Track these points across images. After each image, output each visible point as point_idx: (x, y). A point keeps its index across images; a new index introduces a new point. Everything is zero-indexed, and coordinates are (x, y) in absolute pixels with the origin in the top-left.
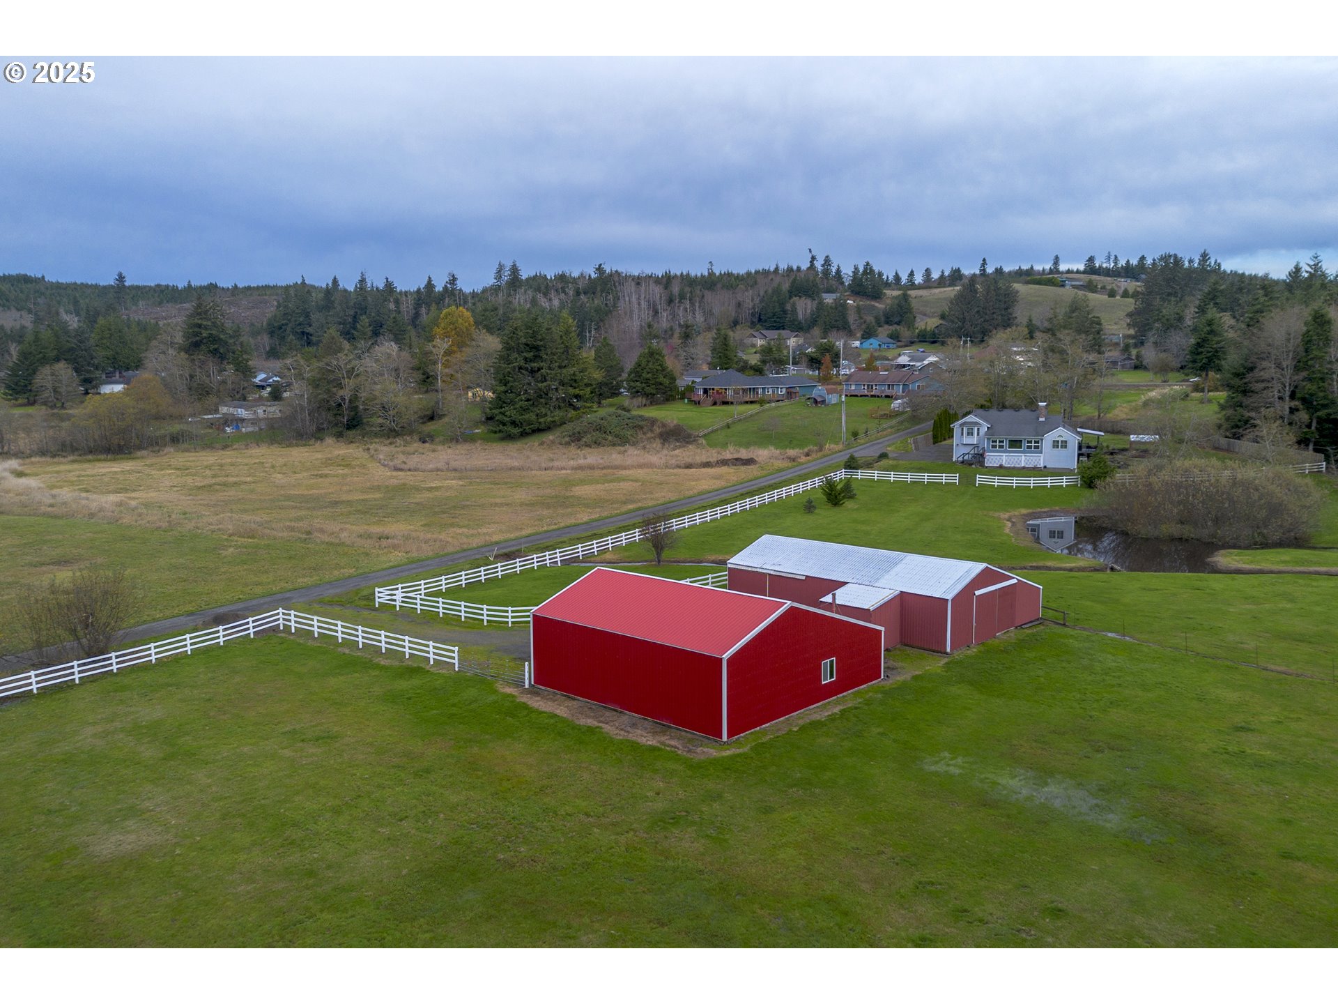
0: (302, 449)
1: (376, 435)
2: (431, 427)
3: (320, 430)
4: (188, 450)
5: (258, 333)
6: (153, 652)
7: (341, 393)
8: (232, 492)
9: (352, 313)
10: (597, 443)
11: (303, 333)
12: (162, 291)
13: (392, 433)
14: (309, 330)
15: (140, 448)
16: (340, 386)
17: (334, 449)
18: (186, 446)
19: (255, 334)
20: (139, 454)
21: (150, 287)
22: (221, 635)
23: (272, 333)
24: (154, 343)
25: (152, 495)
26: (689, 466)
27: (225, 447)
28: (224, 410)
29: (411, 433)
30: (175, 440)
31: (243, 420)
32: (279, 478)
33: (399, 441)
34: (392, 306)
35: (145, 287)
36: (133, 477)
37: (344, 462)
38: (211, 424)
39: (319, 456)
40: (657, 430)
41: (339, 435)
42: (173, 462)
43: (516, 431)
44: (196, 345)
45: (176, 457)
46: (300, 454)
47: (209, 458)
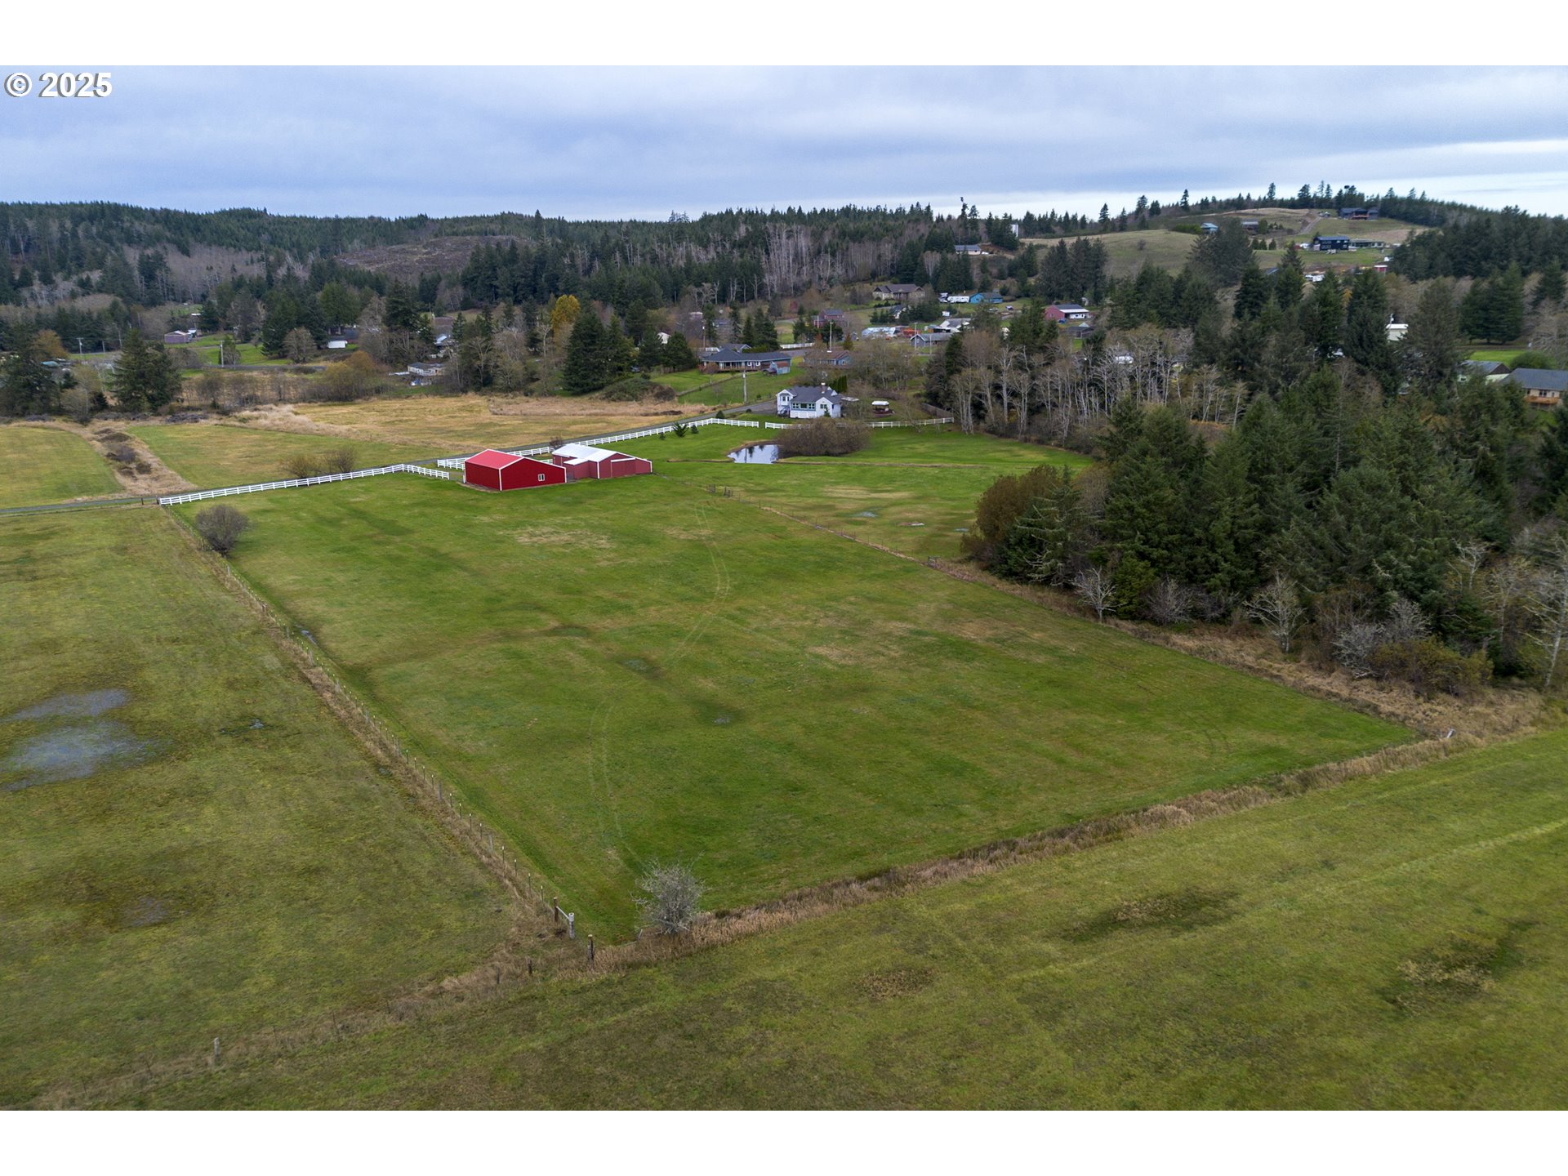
0: (453, 399)
1: (500, 390)
2: (533, 386)
3: (467, 385)
4: (385, 399)
5: (454, 285)
6: (362, 474)
7: (478, 363)
8: (403, 425)
9: (532, 267)
10: (620, 399)
11: (491, 285)
12: (375, 224)
13: (508, 390)
14: (495, 283)
15: (358, 397)
16: (478, 358)
17: (473, 399)
18: (384, 395)
19: (451, 285)
20: (357, 401)
21: (364, 219)
22: (383, 471)
23: (465, 285)
24: (366, 310)
25: (364, 426)
26: (647, 415)
27: (407, 397)
28: (411, 369)
29: (519, 390)
30: (378, 391)
31: (421, 377)
32: (430, 418)
33: (510, 395)
34: (567, 261)
35: (359, 219)
36: (354, 416)
37: (470, 409)
38: (403, 378)
39: (459, 404)
40: (656, 391)
41: (477, 390)
42: (376, 407)
43: (578, 390)
44: (395, 316)
45: (378, 404)
46: (451, 403)
47: (396, 404)
